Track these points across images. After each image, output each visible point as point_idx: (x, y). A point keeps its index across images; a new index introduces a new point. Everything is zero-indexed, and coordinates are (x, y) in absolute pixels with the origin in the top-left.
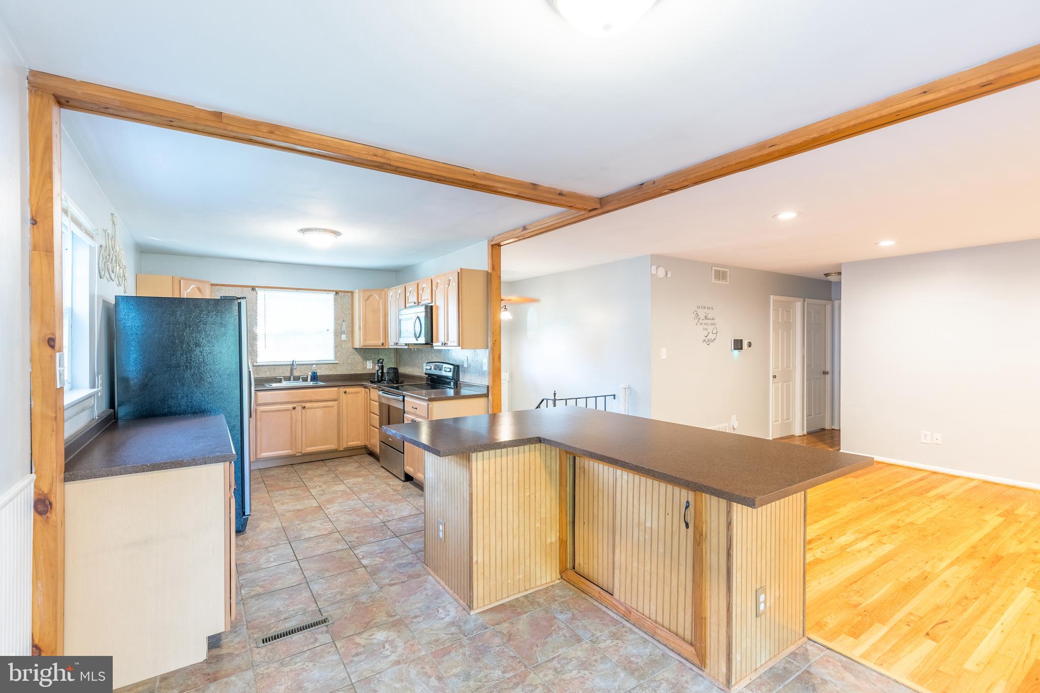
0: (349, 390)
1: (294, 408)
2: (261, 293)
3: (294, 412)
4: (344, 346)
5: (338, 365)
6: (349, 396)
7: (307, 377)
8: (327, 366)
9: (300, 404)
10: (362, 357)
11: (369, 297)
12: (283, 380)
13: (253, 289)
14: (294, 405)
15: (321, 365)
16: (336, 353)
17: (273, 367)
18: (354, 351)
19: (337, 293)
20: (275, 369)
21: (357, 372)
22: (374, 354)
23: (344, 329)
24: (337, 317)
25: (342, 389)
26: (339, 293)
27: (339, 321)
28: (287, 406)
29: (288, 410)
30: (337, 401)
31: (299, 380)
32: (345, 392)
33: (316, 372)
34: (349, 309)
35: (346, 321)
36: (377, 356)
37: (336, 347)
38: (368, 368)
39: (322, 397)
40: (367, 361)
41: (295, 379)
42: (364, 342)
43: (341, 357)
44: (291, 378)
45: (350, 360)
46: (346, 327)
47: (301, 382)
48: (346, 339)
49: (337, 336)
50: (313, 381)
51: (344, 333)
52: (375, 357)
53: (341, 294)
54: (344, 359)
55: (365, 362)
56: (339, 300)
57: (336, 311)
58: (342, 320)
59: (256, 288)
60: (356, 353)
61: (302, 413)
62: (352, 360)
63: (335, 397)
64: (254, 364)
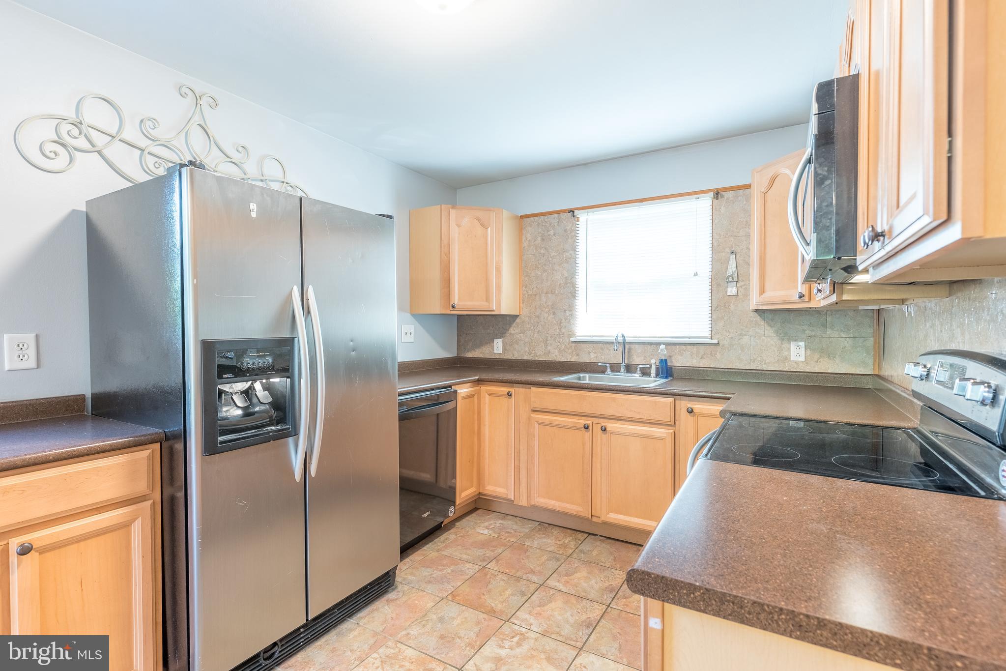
0: (698, 406)
1: (586, 427)
2: (582, 216)
3: (588, 435)
4: (732, 307)
5: (719, 349)
6: (701, 420)
7: (651, 367)
8: (695, 349)
9: (595, 420)
10: (777, 332)
11: (773, 181)
12: (609, 370)
13: (572, 211)
14: (588, 422)
15: (683, 347)
16: (713, 322)
17: (601, 345)
18: (758, 318)
19: (717, 194)
20: (602, 349)
21: (765, 367)
22: (811, 325)
23: (734, 271)
24: (718, 246)
25: (685, 404)
26: (723, 193)
27: (724, 254)
28: (576, 421)
29: (578, 429)
30: (671, 428)
31: (635, 372)
32: (691, 411)
33: (666, 361)
34: (748, 224)
35: (738, 253)
36: (819, 333)
37: (713, 309)
38: (792, 360)
39: (639, 413)
40: (792, 342)
41: (629, 369)
42: (761, 294)
43: (726, 331)
44: (623, 369)
45: (746, 339)
46: (738, 265)
47: (638, 375)
48: (739, 291)
49: (719, 285)
50: (662, 378)
51: (733, 279)
52: (813, 333)
53: (728, 195)
54: (731, 335)
55: (785, 345)
56: (723, 209)
57: (716, 234)
58: (729, 251)
59: (576, 212)
60: (762, 323)
61: (601, 440)
62: (752, 338)
63: (668, 417)
64: (572, 339)
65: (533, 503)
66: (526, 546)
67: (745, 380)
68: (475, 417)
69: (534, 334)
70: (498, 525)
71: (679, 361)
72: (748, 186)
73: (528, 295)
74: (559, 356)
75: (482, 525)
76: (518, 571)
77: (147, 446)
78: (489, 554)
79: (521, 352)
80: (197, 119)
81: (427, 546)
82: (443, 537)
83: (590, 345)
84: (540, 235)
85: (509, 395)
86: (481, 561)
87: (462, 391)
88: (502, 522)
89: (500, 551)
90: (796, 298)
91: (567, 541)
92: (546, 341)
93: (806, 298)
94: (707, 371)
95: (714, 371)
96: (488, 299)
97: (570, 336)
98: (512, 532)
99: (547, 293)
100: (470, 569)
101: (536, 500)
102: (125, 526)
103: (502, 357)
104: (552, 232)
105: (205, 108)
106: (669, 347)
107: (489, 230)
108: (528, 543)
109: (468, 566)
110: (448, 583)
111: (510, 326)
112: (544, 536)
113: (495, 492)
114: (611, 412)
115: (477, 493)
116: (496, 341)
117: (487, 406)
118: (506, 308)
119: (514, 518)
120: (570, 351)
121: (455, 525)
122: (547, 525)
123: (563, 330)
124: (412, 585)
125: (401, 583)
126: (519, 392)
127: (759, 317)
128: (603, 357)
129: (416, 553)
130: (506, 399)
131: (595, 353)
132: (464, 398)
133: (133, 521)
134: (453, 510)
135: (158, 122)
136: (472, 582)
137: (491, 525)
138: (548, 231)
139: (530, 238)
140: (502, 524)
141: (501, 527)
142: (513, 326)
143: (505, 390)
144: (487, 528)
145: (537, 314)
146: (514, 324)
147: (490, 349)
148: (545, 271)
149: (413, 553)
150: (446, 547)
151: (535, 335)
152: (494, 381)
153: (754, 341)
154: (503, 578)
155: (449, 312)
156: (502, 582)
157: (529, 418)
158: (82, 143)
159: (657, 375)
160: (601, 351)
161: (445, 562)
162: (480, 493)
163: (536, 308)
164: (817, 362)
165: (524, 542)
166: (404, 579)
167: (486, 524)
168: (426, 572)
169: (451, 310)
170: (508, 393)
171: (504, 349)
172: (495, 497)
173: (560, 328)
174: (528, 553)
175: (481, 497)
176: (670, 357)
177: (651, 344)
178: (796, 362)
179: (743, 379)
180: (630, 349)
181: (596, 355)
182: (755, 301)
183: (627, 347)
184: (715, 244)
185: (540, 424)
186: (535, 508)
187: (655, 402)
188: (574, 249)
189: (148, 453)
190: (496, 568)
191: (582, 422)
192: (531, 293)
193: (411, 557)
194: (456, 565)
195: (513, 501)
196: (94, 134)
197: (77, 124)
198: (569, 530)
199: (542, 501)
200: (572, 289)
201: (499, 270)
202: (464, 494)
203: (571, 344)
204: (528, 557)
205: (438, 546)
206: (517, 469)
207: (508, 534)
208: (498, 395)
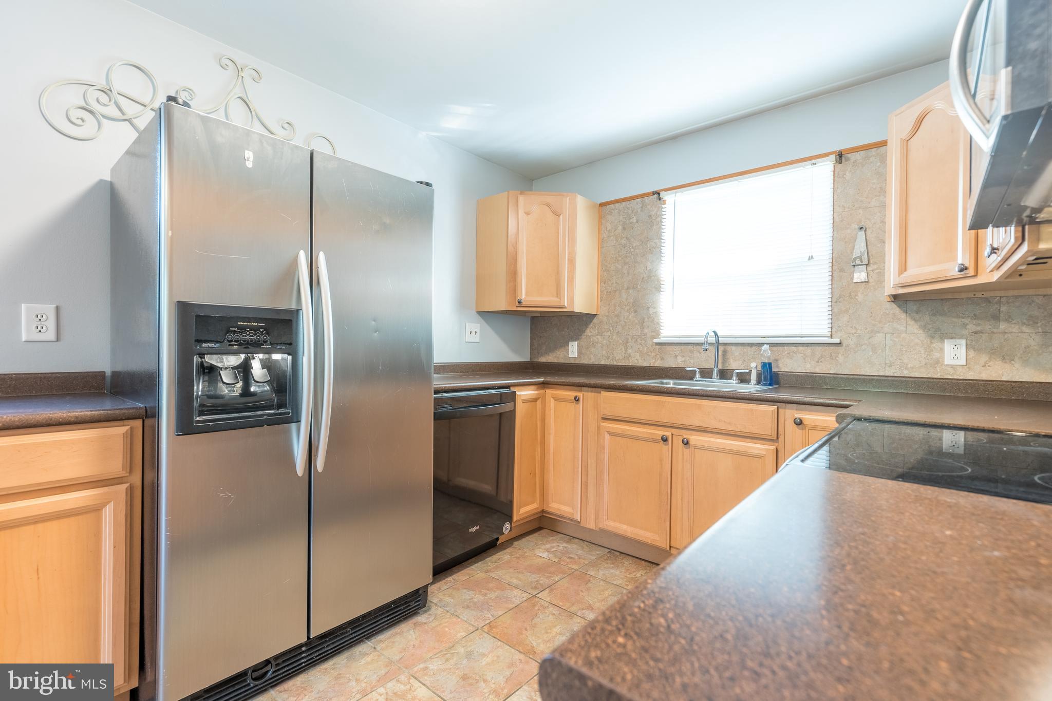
0: (810, 417)
1: (665, 440)
2: (668, 197)
3: (666, 448)
4: (860, 297)
5: (841, 350)
6: (813, 435)
7: (750, 372)
8: (808, 351)
9: (675, 431)
10: (924, 328)
12: (698, 376)
13: (658, 193)
14: (667, 433)
15: (794, 348)
16: (834, 316)
17: (690, 347)
19: (840, 156)
20: (691, 352)
21: (906, 373)
22: (975, 317)
23: (862, 251)
24: (842, 221)
25: (791, 413)
26: (849, 155)
27: (849, 231)
28: (652, 431)
29: (655, 441)
30: (773, 444)
31: (730, 379)
32: (799, 423)
33: (770, 364)
34: (883, 191)
35: (869, 228)
36: (987, 326)
37: (834, 300)
38: (946, 364)
39: (730, 423)
40: (946, 340)
41: (724, 374)
42: (900, 273)
43: (852, 327)
44: (715, 374)
45: (880, 336)
46: (868, 244)
47: (734, 382)
48: (870, 278)
49: (842, 270)
50: (765, 385)
51: (862, 262)
52: (979, 328)
53: (853, 157)
54: (859, 332)
55: (936, 344)
56: (848, 175)
57: (839, 206)
58: (857, 227)
59: (662, 194)
60: (903, 317)
61: (683, 455)
62: (888, 336)
63: (768, 429)
64: (656, 341)
65: (601, 526)
66: (588, 576)
67: (878, 388)
68: (539, 424)
69: (613, 335)
70: (561, 548)
71: (787, 365)
72: (884, 143)
73: (607, 292)
74: (640, 361)
75: (543, 547)
76: (573, 605)
77: (126, 422)
78: (544, 581)
79: (599, 356)
80: (238, 92)
81: (476, 565)
82: (495, 557)
83: (677, 347)
84: (621, 223)
85: (577, 400)
86: (532, 588)
87: (523, 393)
88: (565, 545)
89: (557, 578)
90: (955, 272)
91: (639, 575)
92: (625, 344)
93: (971, 272)
94: (825, 377)
95: (834, 378)
96: (558, 294)
97: (653, 337)
98: (576, 557)
99: (628, 289)
100: (517, 596)
101: (604, 522)
102: (95, 510)
103: (577, 362)
104: (634, 220)
105: (248, 81)
106: (775, 348)
107: (561, 217)
108: (592, 572)
109: (516, 592)
110: (489, 610)
111: (587, 327)
112: (612, 566)
113: (559, 510)
114: (695, 421)
115: (540, 510)
116: (571, 344)
117: (552, 412)
118: (579, 306)
119: (581, 542)
120: (653, 354)
121: (512, 544)
122: (618, 554)
123: (646, 331)
124: (447, 609)
125: (436, 604)
126: (588, 396)
127: (898, 309)
128: (692, 361)
129: (463, 571)
130: (572, 406)
131: (683, 356)
132: (524, 401)
133: (104, 505)
134: (509, 527)
135: (194, 93)
136: (517, 613)
137: (553, 547)
138: (630, 218)
139: (609, 228)
140: (566, 548)
141: (564, 552)
142: (590, 326)
143: (570, 394)
144: (548, 551)
145: (616, 313)
146: (591, 325)
147: (565, 353)
148: (625, 263)
149: (458, 572)
150: (497, 568)
151: (614, 337)
152: (560, 383)
153: (891, 340)
154: (554, 612)
155: (515, 309)
156: (551, 616)
157: (599, 427)
158: (112, 111)
159: (758, 383)
160: (690, 354)
161: (491, 585)
162: (543, 511)
163: (615, 306)
164: (984, 366)
165: (587, 571)
166: (441, 601)
167: (548, 546)
168: (466, 595)
169: (517, 306)
170: (575, 398)
171: (580, 353)
172: (560, 517)
173: (642, 327)
174: (590, 585)
175: (544, 515)
176: (777, 360)
177: (751, 345)
178: (952, 366)
179: (874, 388)
180: (725, 352)
181: (683, 359)
182: (892, 282)
183: (721, 348)
184: (837, 219)
185: (611, 434)
186: (603, 532)
187: (752, 410)
188: (659, 236)
189: (125, 430)
190: (548, 599)
191: (660, 432)
192: (609, 289)
193: (455, 576)
194: (503, 590)
195: (580, 522)
196: (123, 101)
197: (107, 91)
198: (643, 562)
199: (612, 525)
200: (656, 282)
201: (572, 262)
202: (523, 509)
203: (654, 347)
204: (588, 589)
205: (487, 566)
206: (585, 486)
207: (571, 560)
208: (564, 400)
